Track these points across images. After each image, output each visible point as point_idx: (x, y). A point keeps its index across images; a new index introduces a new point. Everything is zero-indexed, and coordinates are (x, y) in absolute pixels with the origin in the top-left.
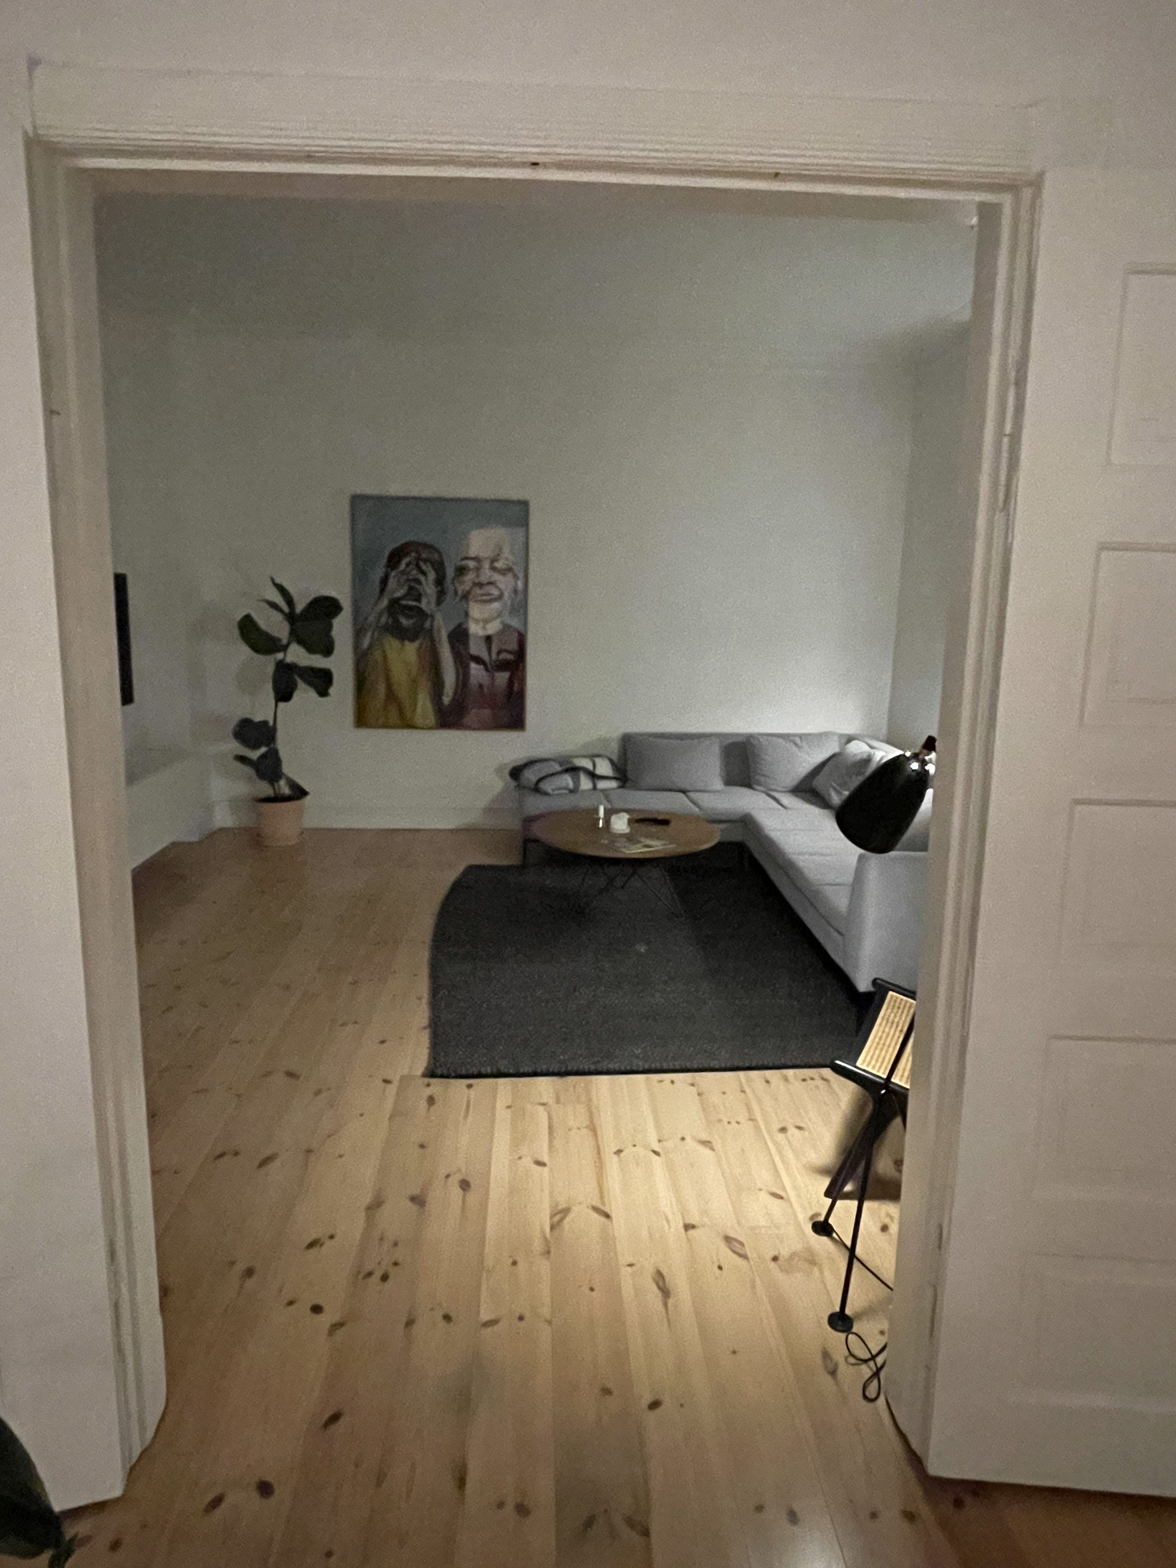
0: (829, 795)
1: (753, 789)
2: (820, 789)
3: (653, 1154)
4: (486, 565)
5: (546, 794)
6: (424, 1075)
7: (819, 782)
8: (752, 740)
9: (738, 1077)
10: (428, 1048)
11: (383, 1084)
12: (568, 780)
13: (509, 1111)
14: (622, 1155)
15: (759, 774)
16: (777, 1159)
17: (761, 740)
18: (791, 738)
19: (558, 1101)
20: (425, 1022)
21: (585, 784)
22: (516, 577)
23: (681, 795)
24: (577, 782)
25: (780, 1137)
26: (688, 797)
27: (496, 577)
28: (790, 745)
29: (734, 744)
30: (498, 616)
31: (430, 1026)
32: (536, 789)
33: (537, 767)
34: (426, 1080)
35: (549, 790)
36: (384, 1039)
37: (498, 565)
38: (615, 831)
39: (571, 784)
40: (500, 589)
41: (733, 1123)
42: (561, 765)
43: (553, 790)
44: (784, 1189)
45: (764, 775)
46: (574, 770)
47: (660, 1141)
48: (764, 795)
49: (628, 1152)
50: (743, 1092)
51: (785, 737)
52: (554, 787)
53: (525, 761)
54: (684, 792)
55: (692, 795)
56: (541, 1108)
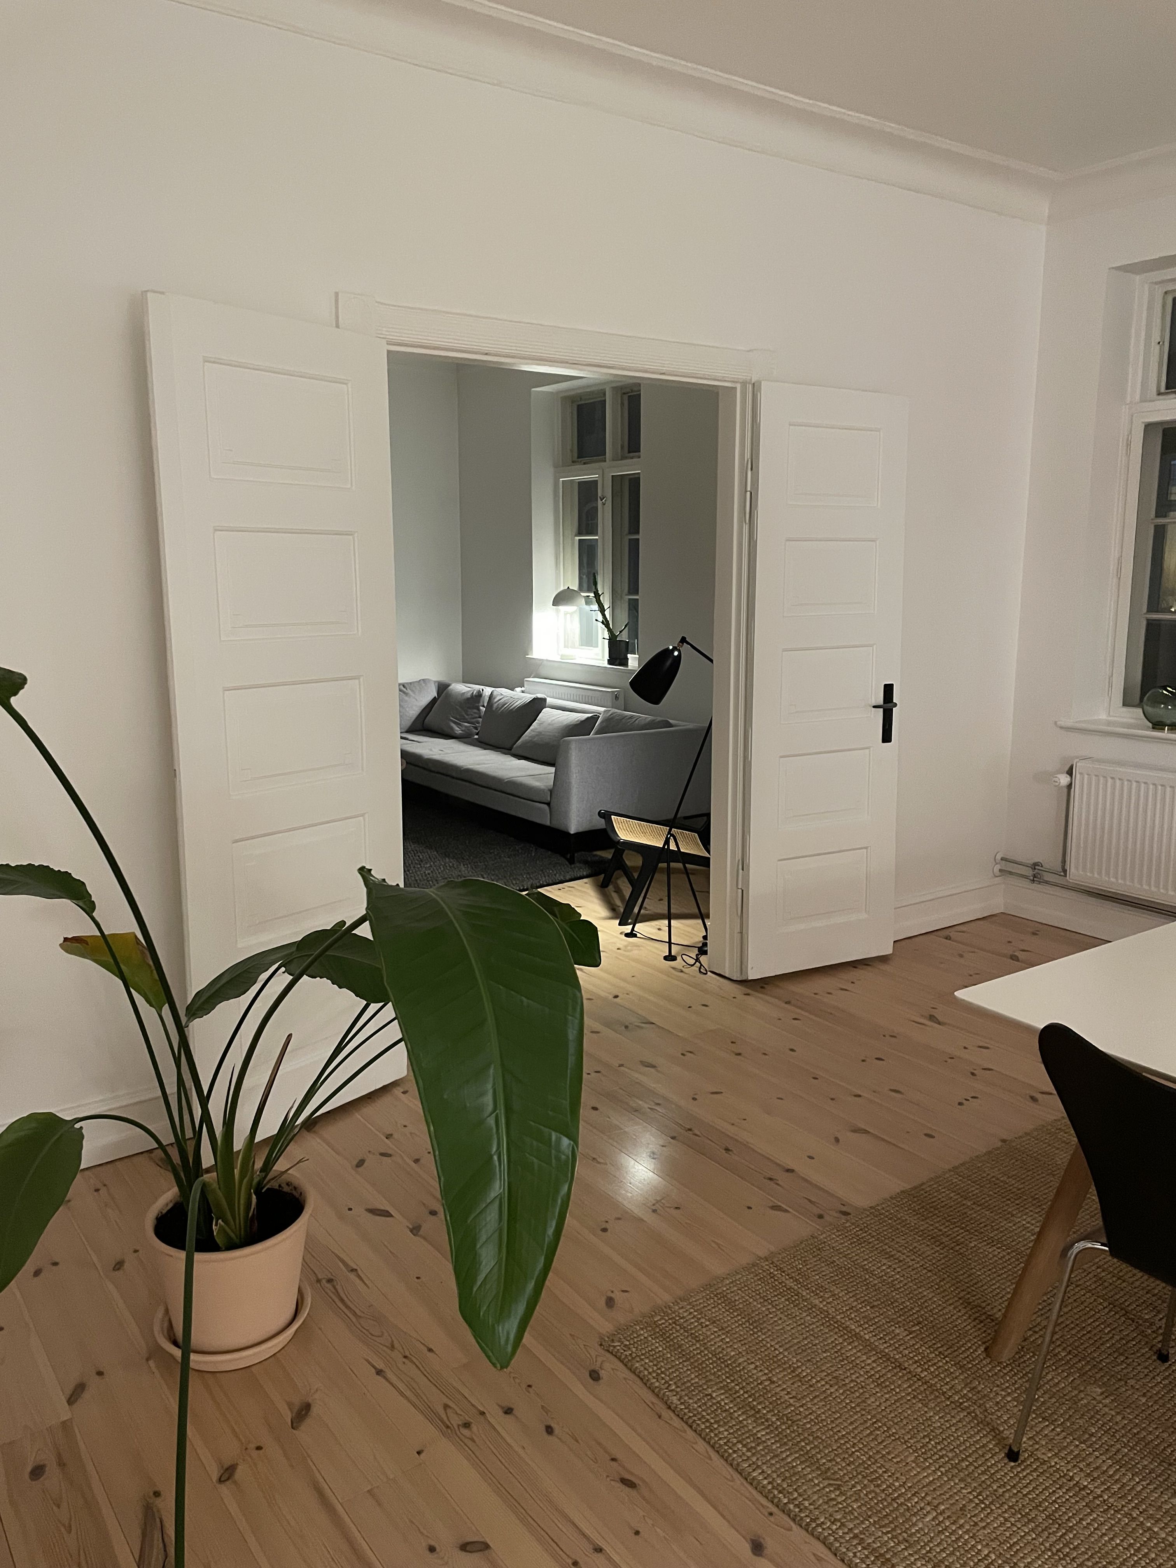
2: (435, 724)
7: (429, 720)
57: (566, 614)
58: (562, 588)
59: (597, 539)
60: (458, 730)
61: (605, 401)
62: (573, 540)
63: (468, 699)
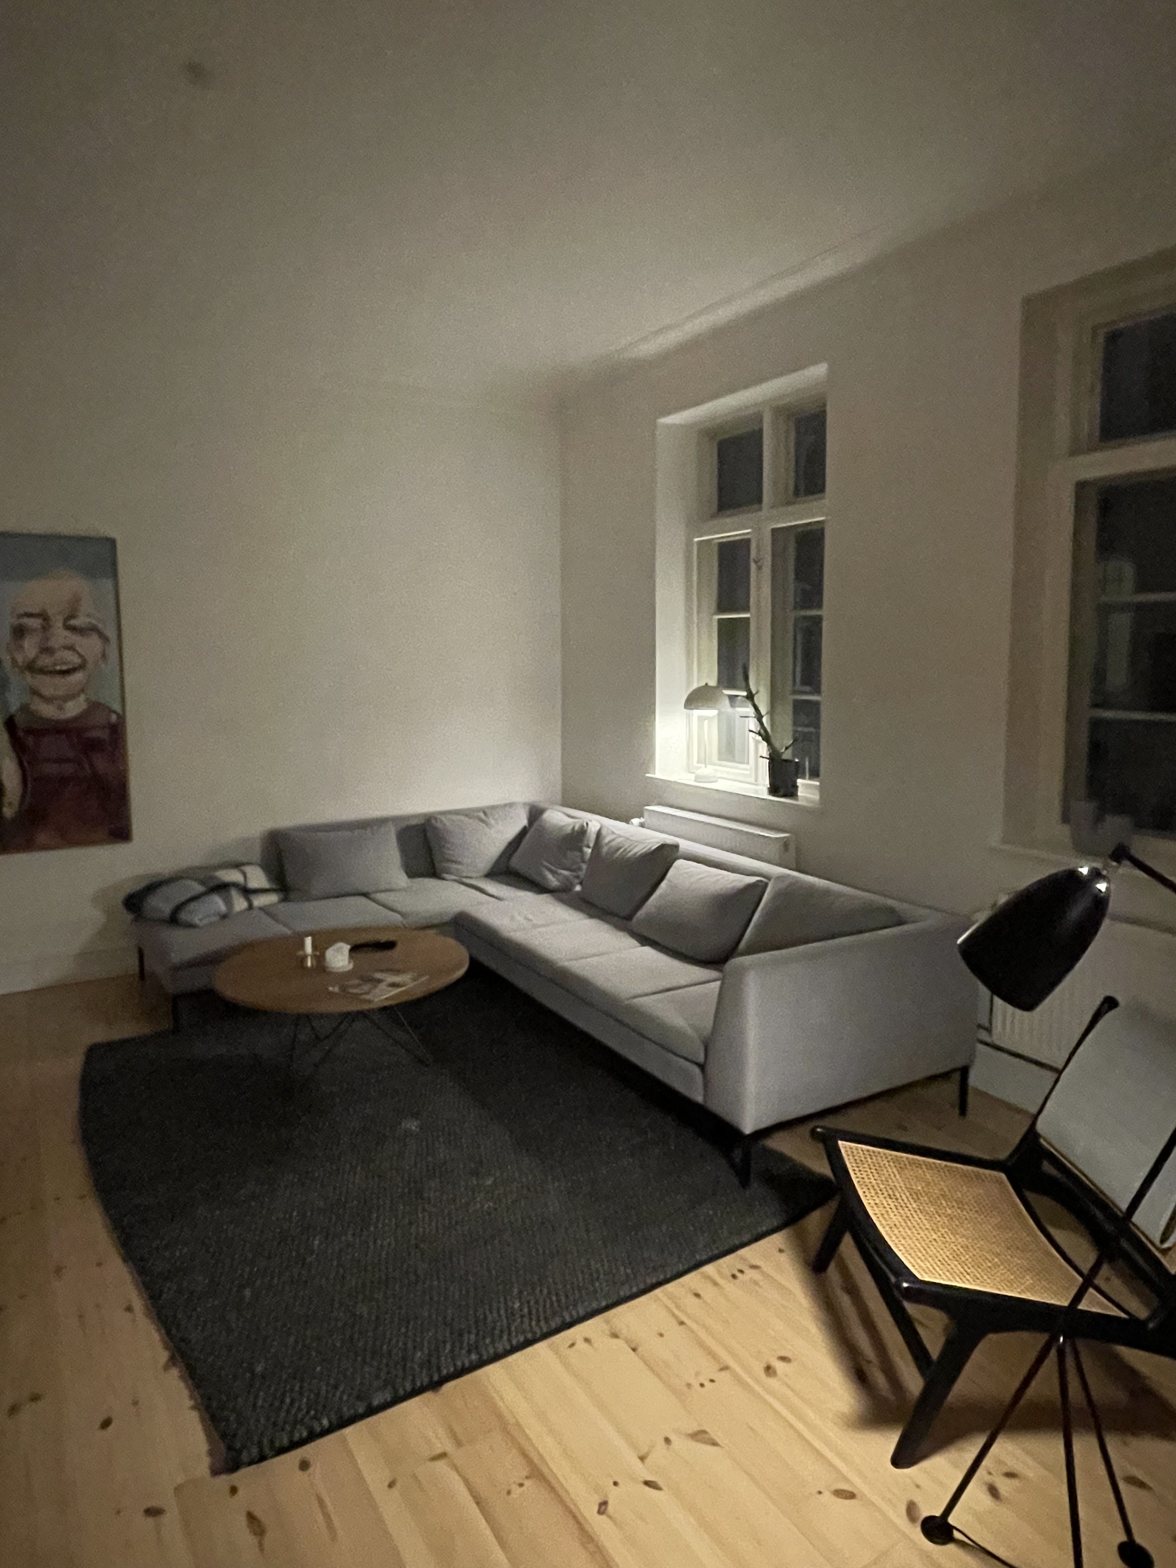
0: (544, 878)
1: (444, 879)
2: (523, 869)
3: (647, 1488)
4: (58, 625)
5: (191, 926)
6: (215, 1472)
7: (516, 862)
8: (433, 821)
9: (658, 1299)
10: (194, 1408)
11: (151, 1520)
12: (218, 903)
13: (395, 1491)
14: (610, 1508)
15: (448, 861)
16: (800, 1426)
17: (443, 819)
18: (476, 814)
19: (459, 1443)
20: (163, 1356)
21: (240, 904)
22: (105, 639)
23: (363, 900)
24: (229, 903)
25: (772, 1382)
26: (374, 901)
27: (74, 639)
28: (475, 823)
29: (409, 828)
30: (83, 690)
31: (172, 1361)
32: (173, 920)
33: (164, 890)
34: (225, 1481)
35: (196, 920)
36: (105, 1416)
37: (73, 622)
38: (335, 970)
39: (223, 908)
40: (81, 656)
41: (707, 1383)
42: (202, 882)
43: (201, 920)
44: (846, 1480)
45: (456, 862)
46: (222, 888)
47: (642, 1459)
48: (456, 885)
49: (614, 1496)
50: (682, 1323)
51: (467, 813)
52: (200, 917)
53: (143, 884)
54: (366, 895)
55: (380, 896)
56: (441, 1465)
57: (701, 719)
58: (695, 686)
59: (748, 619)
60: (553, 881)
61: (761, 431)
62: (711, 620)
63: (568, 835)
